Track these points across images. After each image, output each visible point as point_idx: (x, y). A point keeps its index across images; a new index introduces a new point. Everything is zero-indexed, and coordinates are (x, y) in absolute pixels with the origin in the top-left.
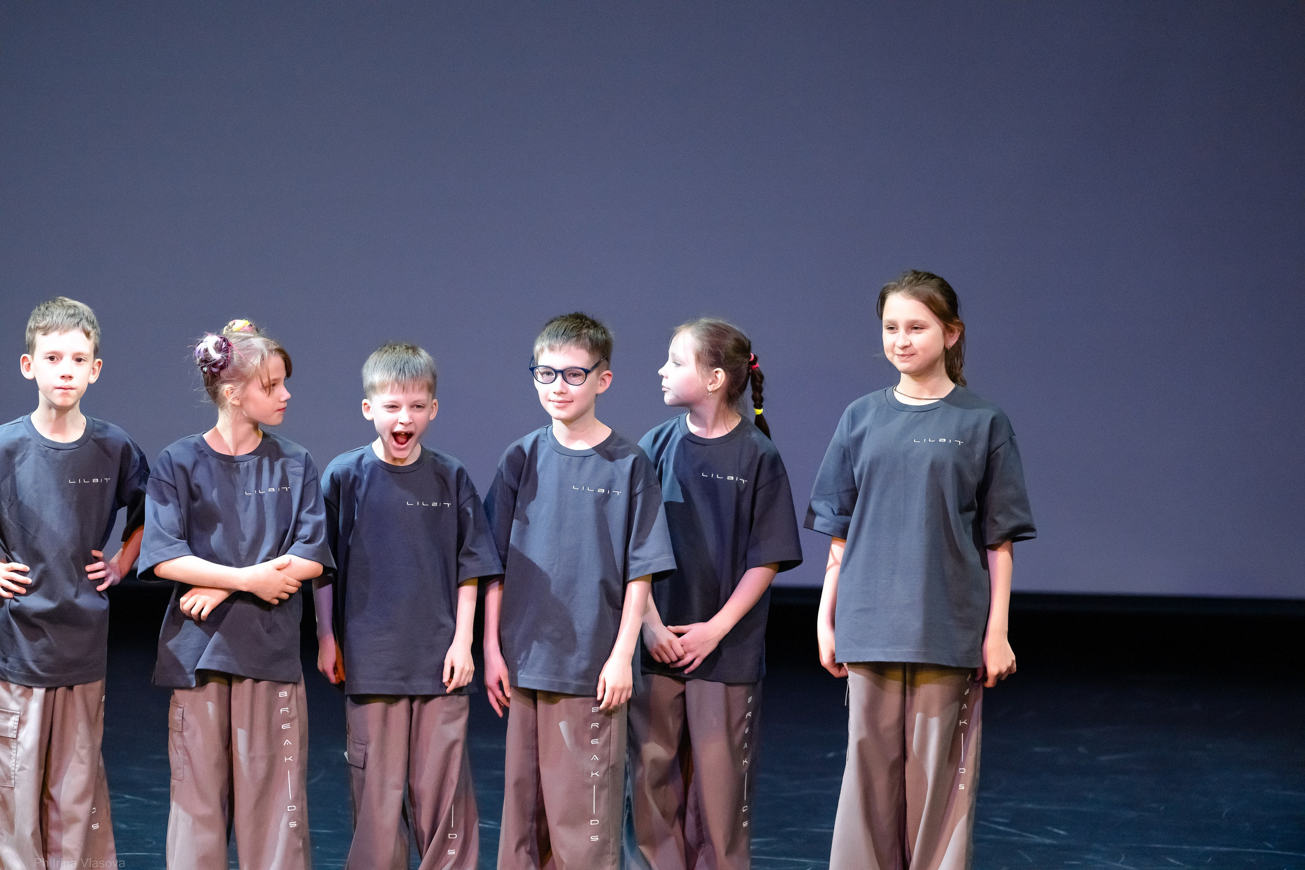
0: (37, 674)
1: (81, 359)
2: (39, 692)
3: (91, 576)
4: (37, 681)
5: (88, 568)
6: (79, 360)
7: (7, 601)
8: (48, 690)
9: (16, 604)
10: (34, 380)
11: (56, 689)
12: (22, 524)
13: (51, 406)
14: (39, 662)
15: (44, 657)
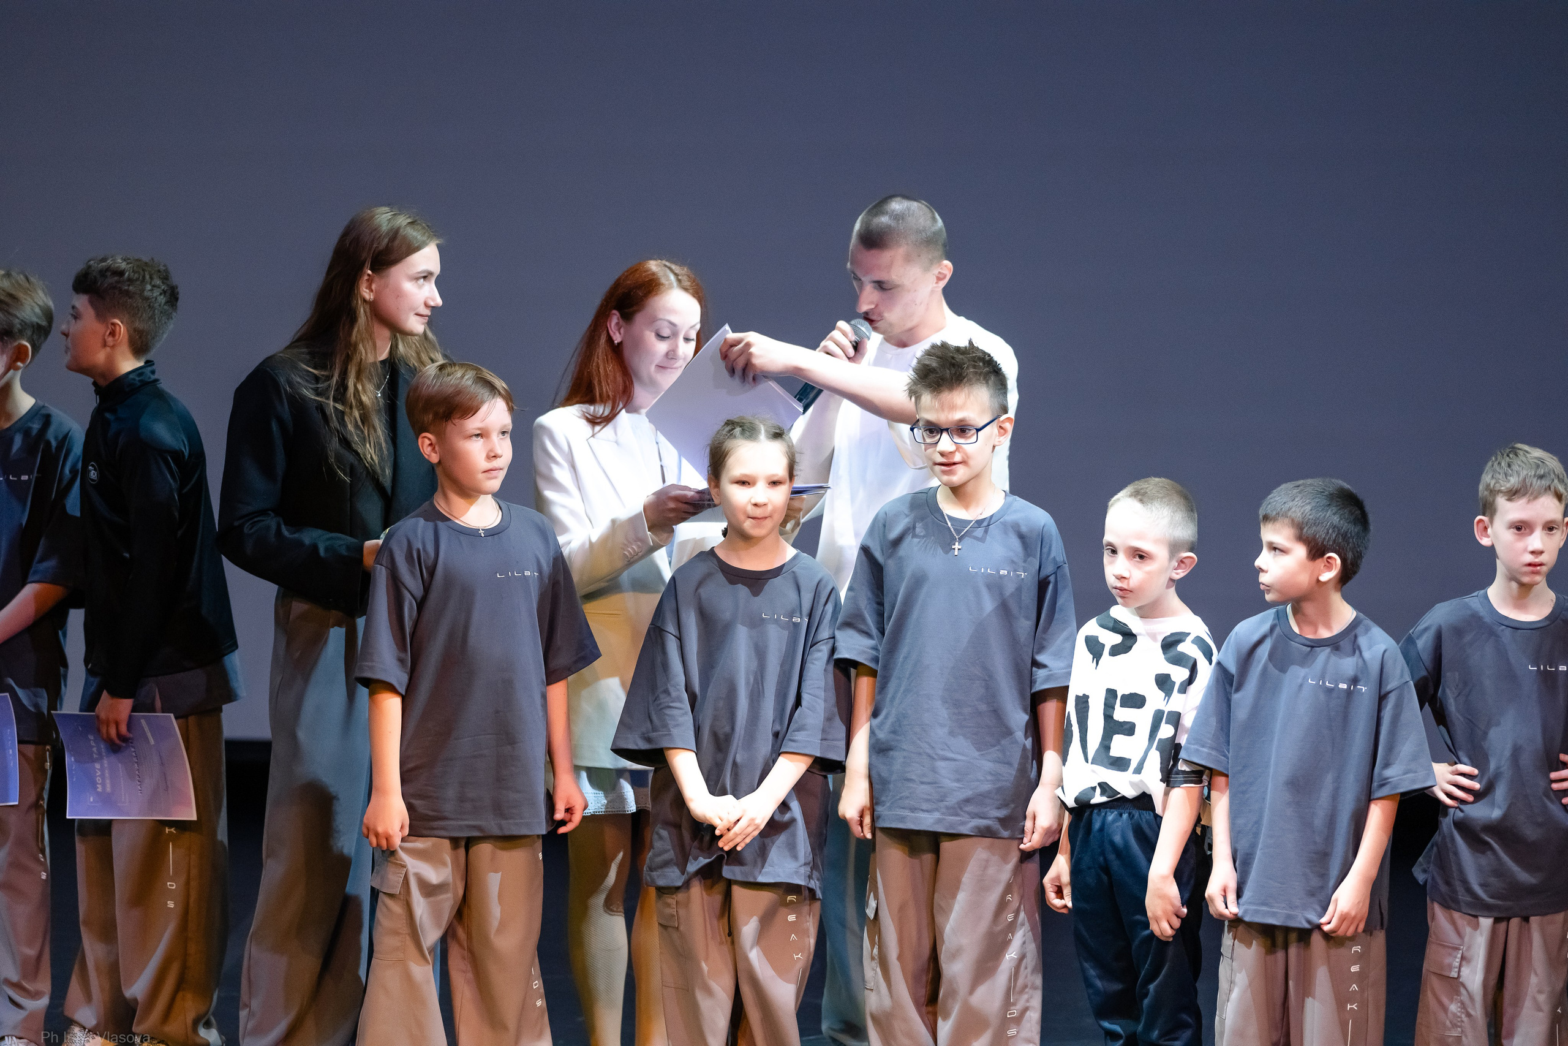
0: (1483, 900)
1: (1553, 528)
2: (1486, 922)
3: (1555, 786)
4: (1486, 909)
5: (1554, 775)
6: (1551, 529)
7: (1452, 811)
8: (1497, 920)
9: (1461, 815)
10: (1493, 547)
11: (1508, 919)
12: (1470, 717)
13: (1512, 577)
14: (1486, 886)
15: (1492, 880)
